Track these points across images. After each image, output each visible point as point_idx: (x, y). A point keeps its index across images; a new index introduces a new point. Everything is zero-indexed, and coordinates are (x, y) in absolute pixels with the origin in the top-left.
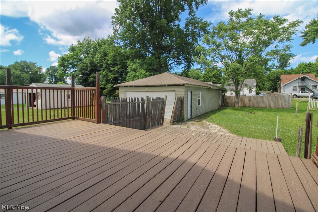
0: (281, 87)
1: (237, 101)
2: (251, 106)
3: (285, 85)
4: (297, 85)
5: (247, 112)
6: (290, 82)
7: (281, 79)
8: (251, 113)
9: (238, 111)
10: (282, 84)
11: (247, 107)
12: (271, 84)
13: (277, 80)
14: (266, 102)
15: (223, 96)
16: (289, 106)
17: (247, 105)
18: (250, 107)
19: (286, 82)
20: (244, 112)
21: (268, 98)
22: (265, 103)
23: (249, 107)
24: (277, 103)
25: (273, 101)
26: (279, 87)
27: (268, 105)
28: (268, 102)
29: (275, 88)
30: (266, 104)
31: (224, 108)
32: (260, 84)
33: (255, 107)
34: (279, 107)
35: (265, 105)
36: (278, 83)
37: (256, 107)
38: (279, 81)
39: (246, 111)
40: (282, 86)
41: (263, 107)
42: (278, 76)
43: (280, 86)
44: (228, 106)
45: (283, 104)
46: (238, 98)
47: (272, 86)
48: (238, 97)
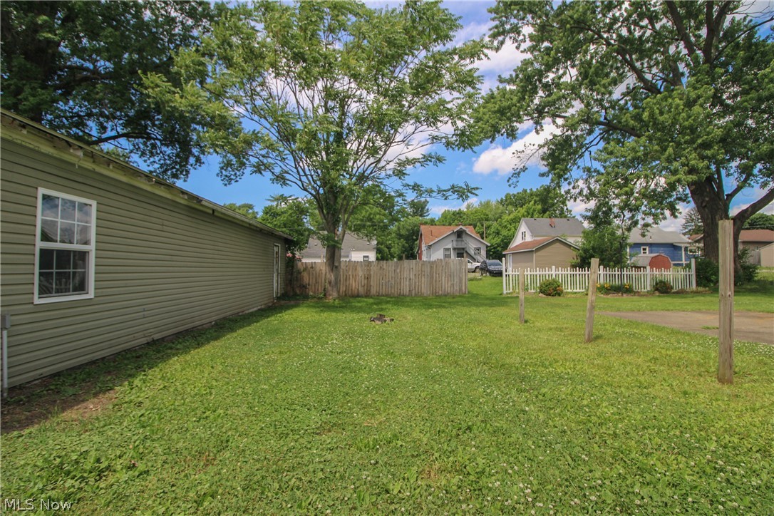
0: (421, 251)
1: (333, 278)
2: (372, 294)
3: (431, 246)
4: (450, 246)
5: (368, 316)
6: (437, 240)
7: (421, 234)
8: (381, 318)
9: (334, 314)
10: (423, 246)
11: (362, 297)
12: (403, 246)
13: (415, 238)
14: (410, 279)
15: (291, 263)
16: (461, 290)
17: (362, 291)
18: (371, 297)
19: (432, 241)
20: (355, 316)
21: (414, 268)
22: (407, 283)
23: (367, 295)
24: (436, 281)
25: (426, 276)
26: (417, 252)
27: (415, 287)
28: (415, 278)
29: (411, 253)
30: (410, 286)
31: (292, 303)
32: (383, 246)
33: (383, 296)
34: (440, 292)
35: (408, 291)
36: (416, 243)
37: (387, 296)
38: (417, 239)
39: (360, 310)
40: (424, 248)
41: (403, 295)
42: (416, 228)
43: (420, 247)
44: (306, 297)
45: (449, 284)
46: (336, 267)
47: (405, 251)
48: (336, 264)
